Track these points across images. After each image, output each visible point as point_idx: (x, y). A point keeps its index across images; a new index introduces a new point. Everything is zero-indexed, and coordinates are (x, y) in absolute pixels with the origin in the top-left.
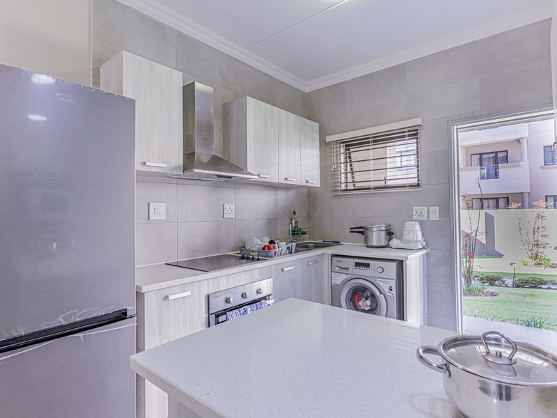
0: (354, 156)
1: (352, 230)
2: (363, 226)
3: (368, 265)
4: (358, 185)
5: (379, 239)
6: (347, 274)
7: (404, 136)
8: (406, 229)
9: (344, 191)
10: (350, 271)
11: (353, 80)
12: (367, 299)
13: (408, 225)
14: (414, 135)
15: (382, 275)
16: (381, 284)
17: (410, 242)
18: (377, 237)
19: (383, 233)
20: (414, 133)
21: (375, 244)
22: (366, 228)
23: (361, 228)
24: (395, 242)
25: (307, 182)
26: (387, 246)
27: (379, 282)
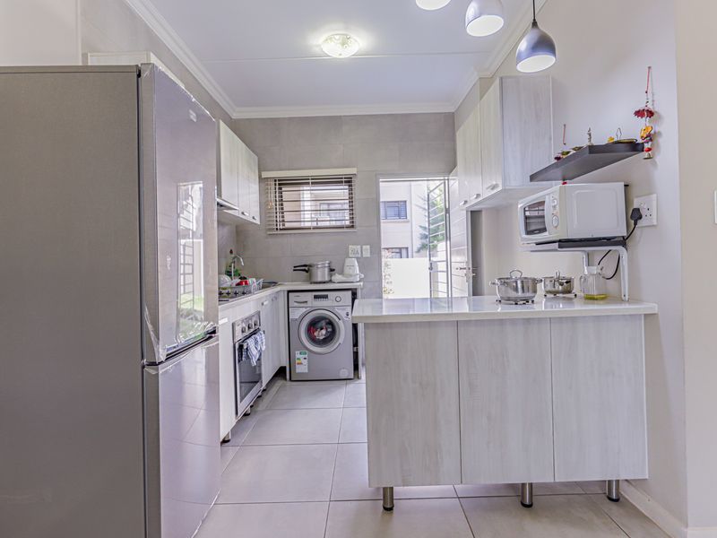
0: (286, 196)
1: (296, 269)
2: (307, 264)
3: (326, 297)
4: (287, 225)
5: (323, 276)
6: (306, 307)
7: (342, 182)
8: (346, 264)
9: (280, 229)
10: (309, 304)
11: (290, 119)
12: (322, 329)
13: (348, 261)
14: (349, 182)
15: (340, 304)
16: (339, 312)
17: (351, 276)
18: (321, 274)
19: (327, 270)
20: (349, 181)
21: (319, 279)
22: (310, 266)
23: (305, 266)
24: (337, 277)
25: (243, 213)
26: (330, 281)
27: (337, 310)
